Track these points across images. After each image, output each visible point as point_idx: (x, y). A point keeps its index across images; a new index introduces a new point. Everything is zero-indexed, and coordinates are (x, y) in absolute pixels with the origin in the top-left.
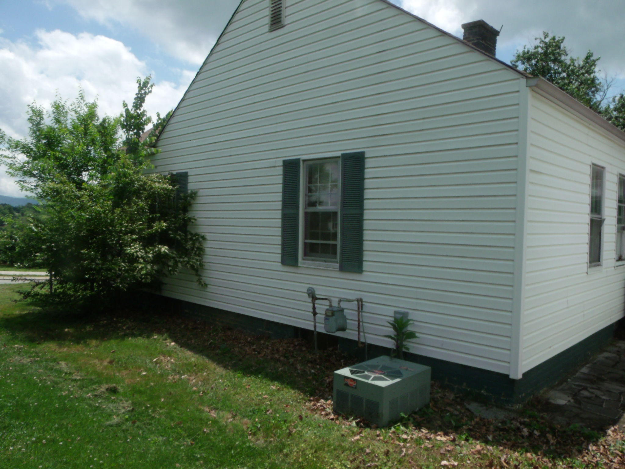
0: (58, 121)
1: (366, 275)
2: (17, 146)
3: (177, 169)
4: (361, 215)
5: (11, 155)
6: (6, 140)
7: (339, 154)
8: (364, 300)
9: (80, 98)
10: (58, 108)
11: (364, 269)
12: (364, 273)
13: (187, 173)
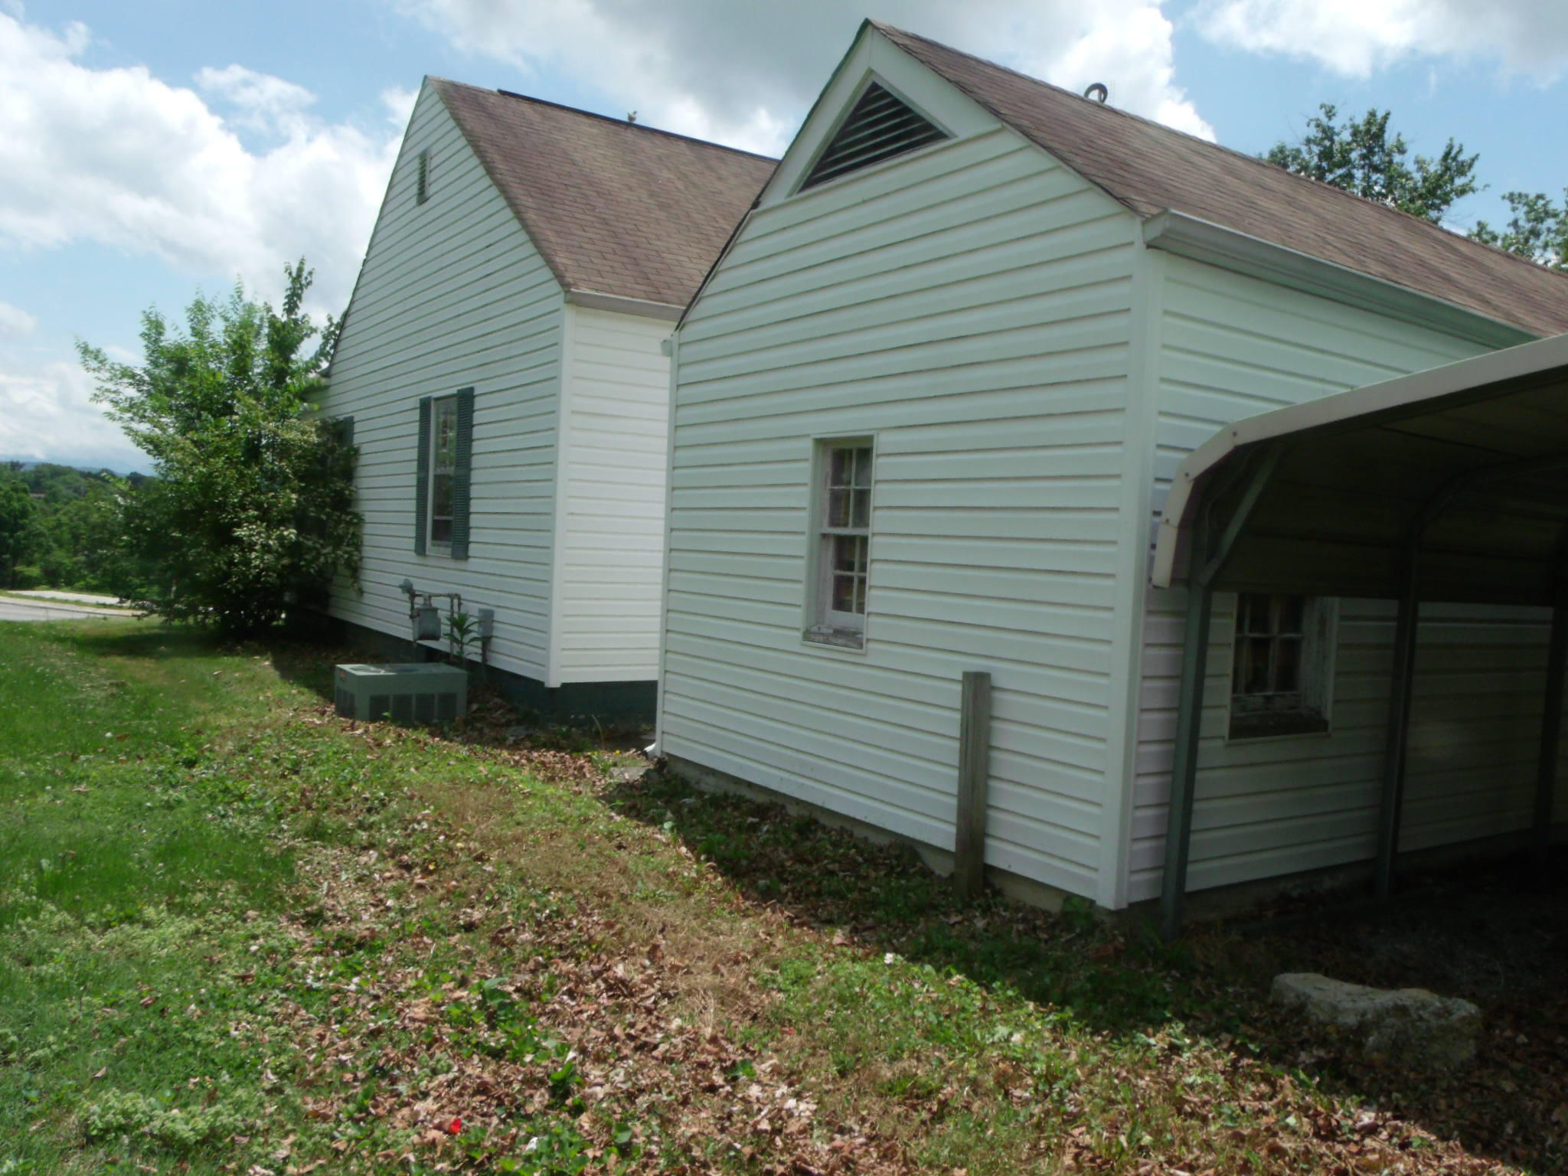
0: (196, 332)
1: (473, 563)
2: (123, 375)
3: (341, 412)
4: (468, 477)
5: (114, 388)
6: (108, 367)
7: (454, 391)
8: (463, 597)
9: (236, 296)
10: (199, 312)
11: (471, 553)
12: (471, 560)
13: (352, 418)
